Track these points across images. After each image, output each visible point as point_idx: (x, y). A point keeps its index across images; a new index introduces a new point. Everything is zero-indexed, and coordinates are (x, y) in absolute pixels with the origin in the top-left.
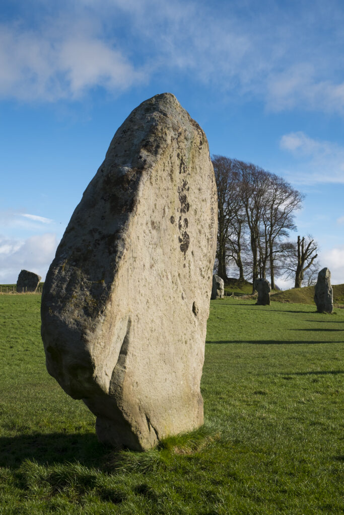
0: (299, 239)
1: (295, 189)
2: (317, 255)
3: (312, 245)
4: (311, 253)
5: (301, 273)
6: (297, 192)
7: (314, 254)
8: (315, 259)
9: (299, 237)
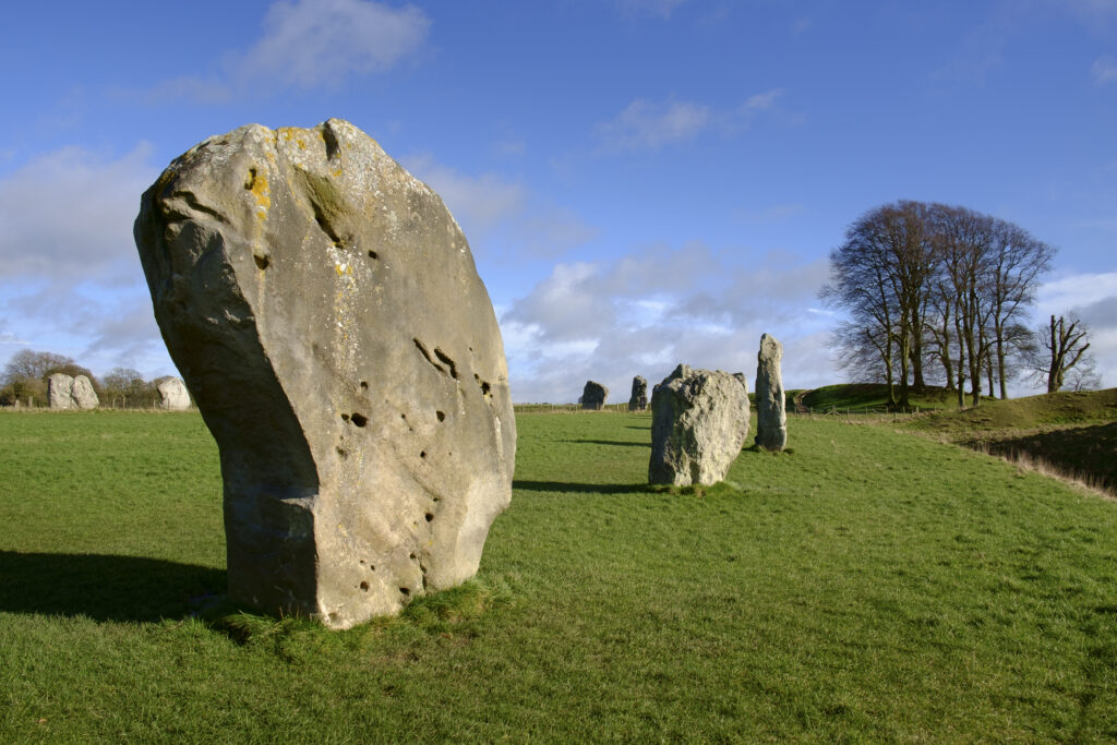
0: (1053, 321)
1: (1039, 240)
2: (1088, 345)
3: (1075, 329)
4: (1075, 341)
5: (1059, 375)
6: (1041, 245)
7: (1082, 342)
8: (1084, 352)
9: (1053, 317)
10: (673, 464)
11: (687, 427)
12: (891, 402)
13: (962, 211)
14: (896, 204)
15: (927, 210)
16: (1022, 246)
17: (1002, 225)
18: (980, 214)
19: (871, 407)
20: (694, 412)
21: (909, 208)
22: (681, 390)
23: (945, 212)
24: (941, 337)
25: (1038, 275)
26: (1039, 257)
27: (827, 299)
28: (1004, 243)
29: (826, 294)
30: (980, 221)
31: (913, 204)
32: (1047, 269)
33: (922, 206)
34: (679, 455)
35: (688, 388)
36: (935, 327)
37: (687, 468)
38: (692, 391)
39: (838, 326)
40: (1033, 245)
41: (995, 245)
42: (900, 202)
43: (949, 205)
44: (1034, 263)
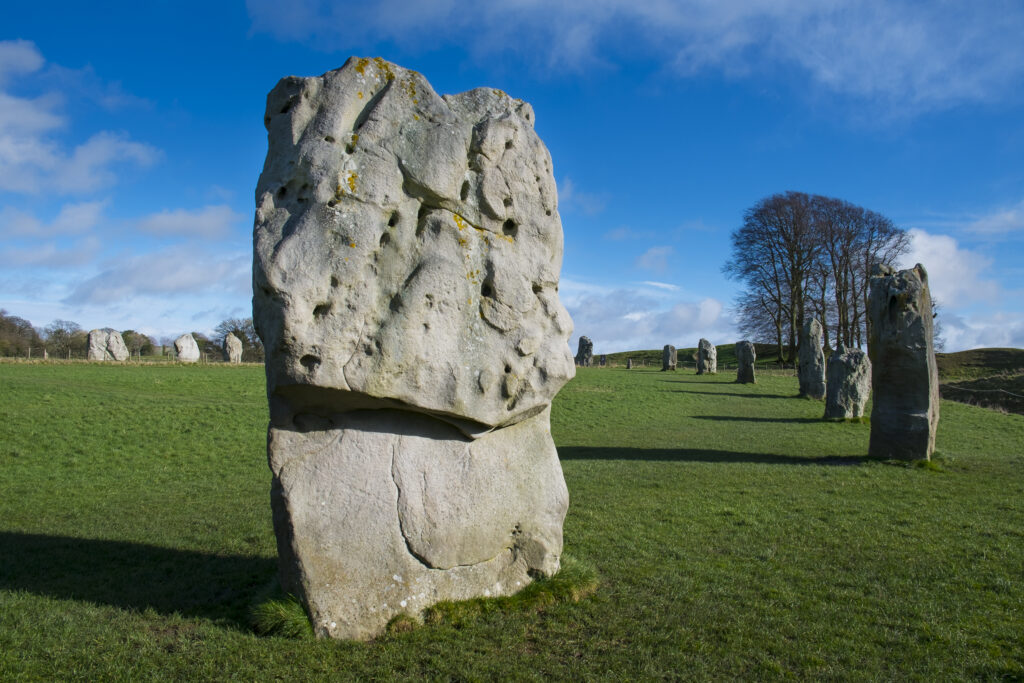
10: (843, 405)
11: (851, 383)
12: (781, 360)
13: (837, 203)
14: (785, 195)
15: (810, 201)
16: (886, 232)
17: (870, 215)
18: (853, 205)
19: (764, 364)
20: (855, 375)
21: (795, 199)
22: (848, 362)
23: (822, 201)
24: (818, 305)
25: (898, 256)
26: (900, 241)
27: (730, 273)
28: (872, 230)
29: (730, 269)
30: (853, 211)
31: (798, 195)
32: (907, 251)
33: (806, 197)
34: (847, 400)
35: (852, 361)
36: (814, 297)
37: (851, 409)
38: (856, 362)
39: (738, 296)
40: (895, 232)
41: (866, 230)
42: (787, 192)
43: (828, 196)
44: (895, 247)
